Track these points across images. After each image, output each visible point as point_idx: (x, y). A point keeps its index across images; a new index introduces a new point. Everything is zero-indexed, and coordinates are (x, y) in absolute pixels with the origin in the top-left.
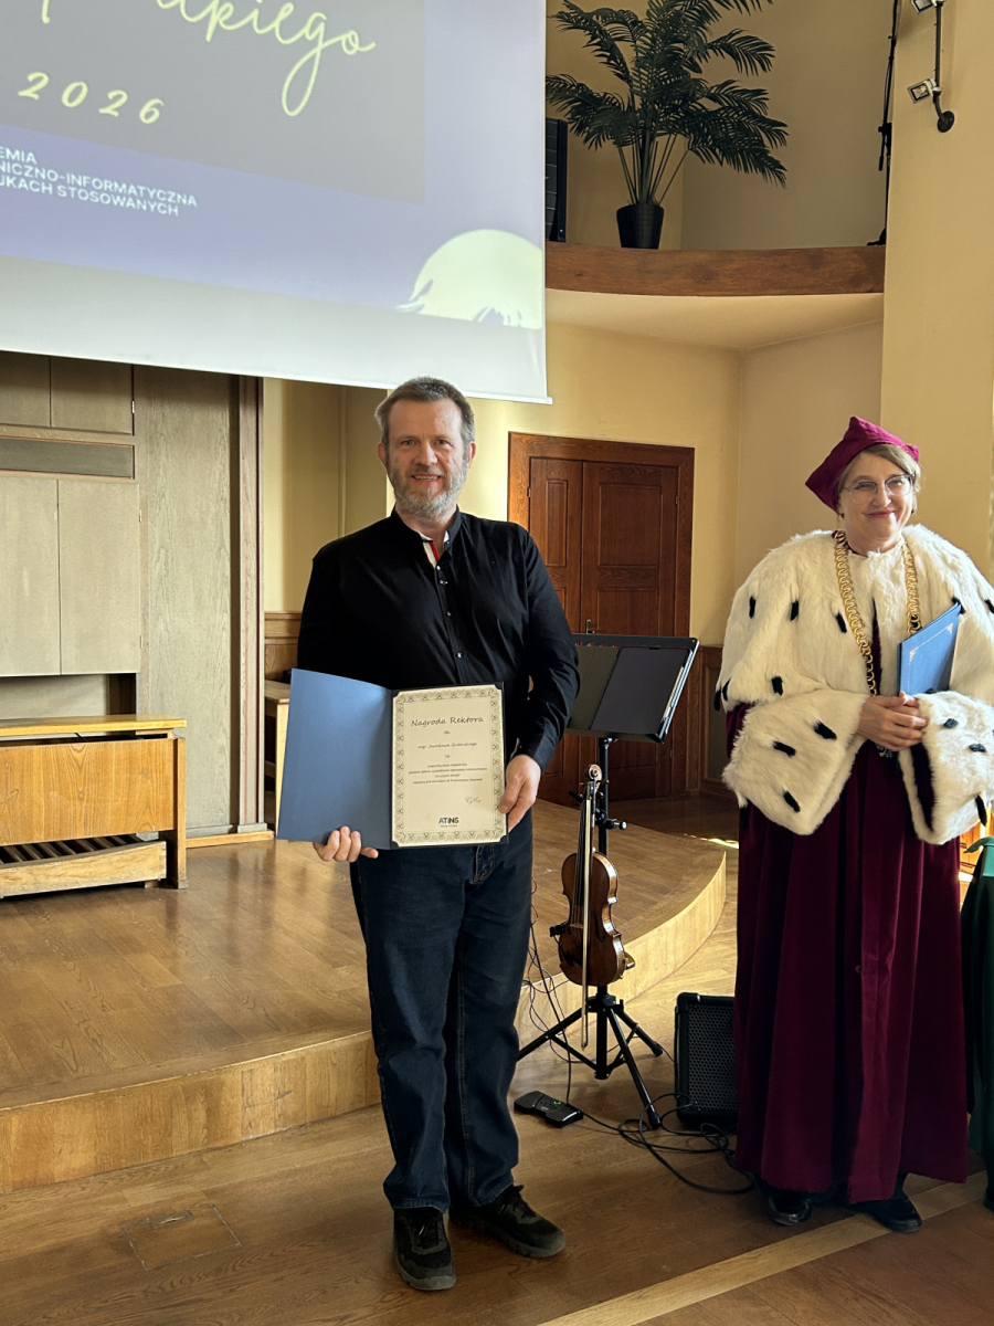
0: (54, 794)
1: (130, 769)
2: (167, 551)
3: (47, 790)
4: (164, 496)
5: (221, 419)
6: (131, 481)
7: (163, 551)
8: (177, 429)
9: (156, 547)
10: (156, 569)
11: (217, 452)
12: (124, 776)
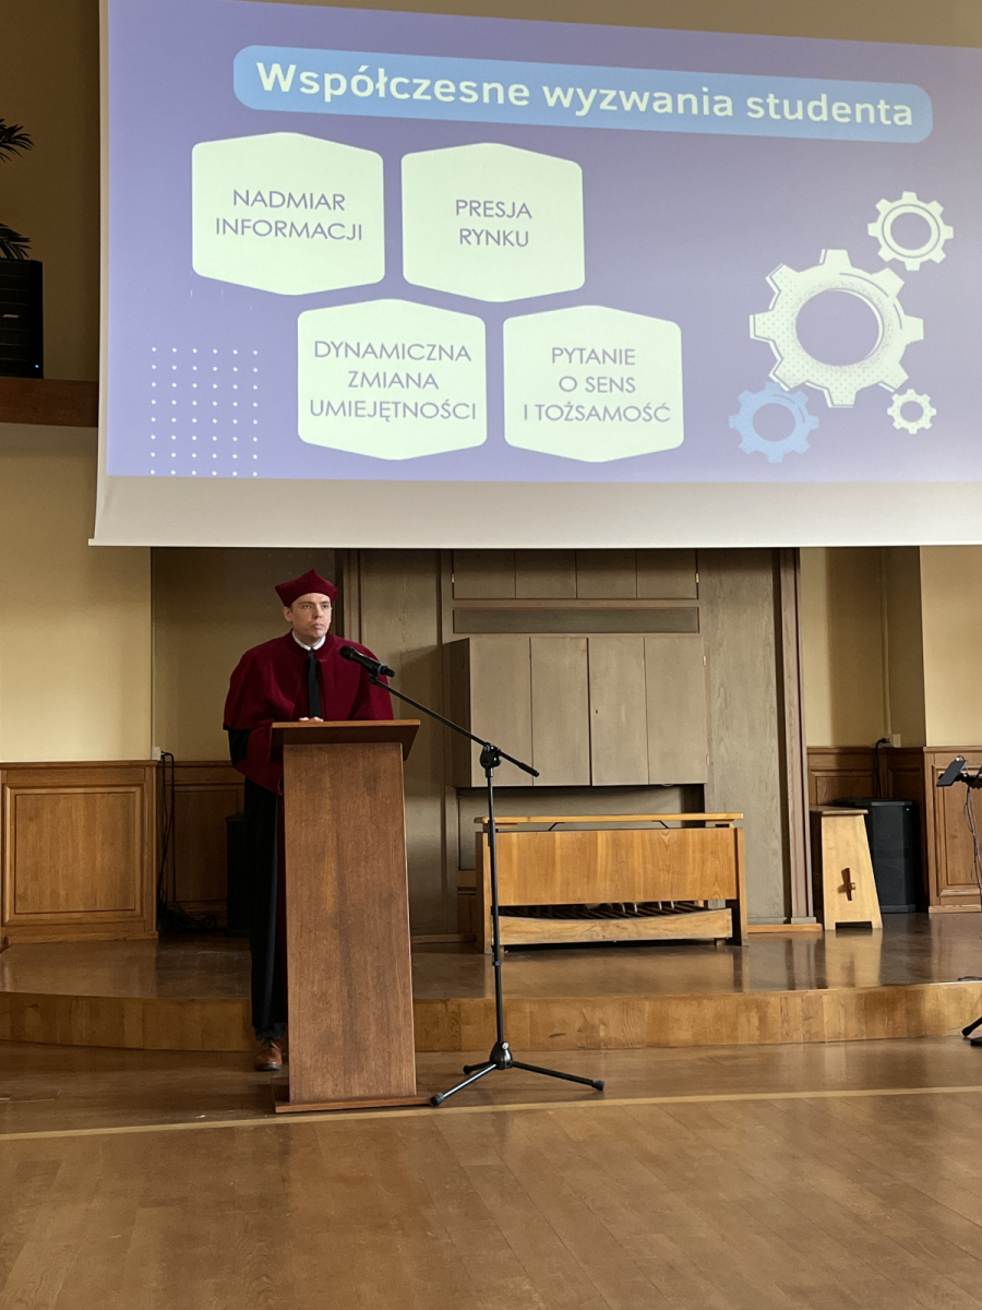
0: (649, 866)
1: (703, 850)
2: (725, 689)
3: (645, 863)
4: (722, 645)
5: (766, 580)
6: (696, 635)
7: (722, 689)
8: (731, 592)
9: (717, 685)
10: (717, 704)
11: (763, 608)
12: (698, 855)
